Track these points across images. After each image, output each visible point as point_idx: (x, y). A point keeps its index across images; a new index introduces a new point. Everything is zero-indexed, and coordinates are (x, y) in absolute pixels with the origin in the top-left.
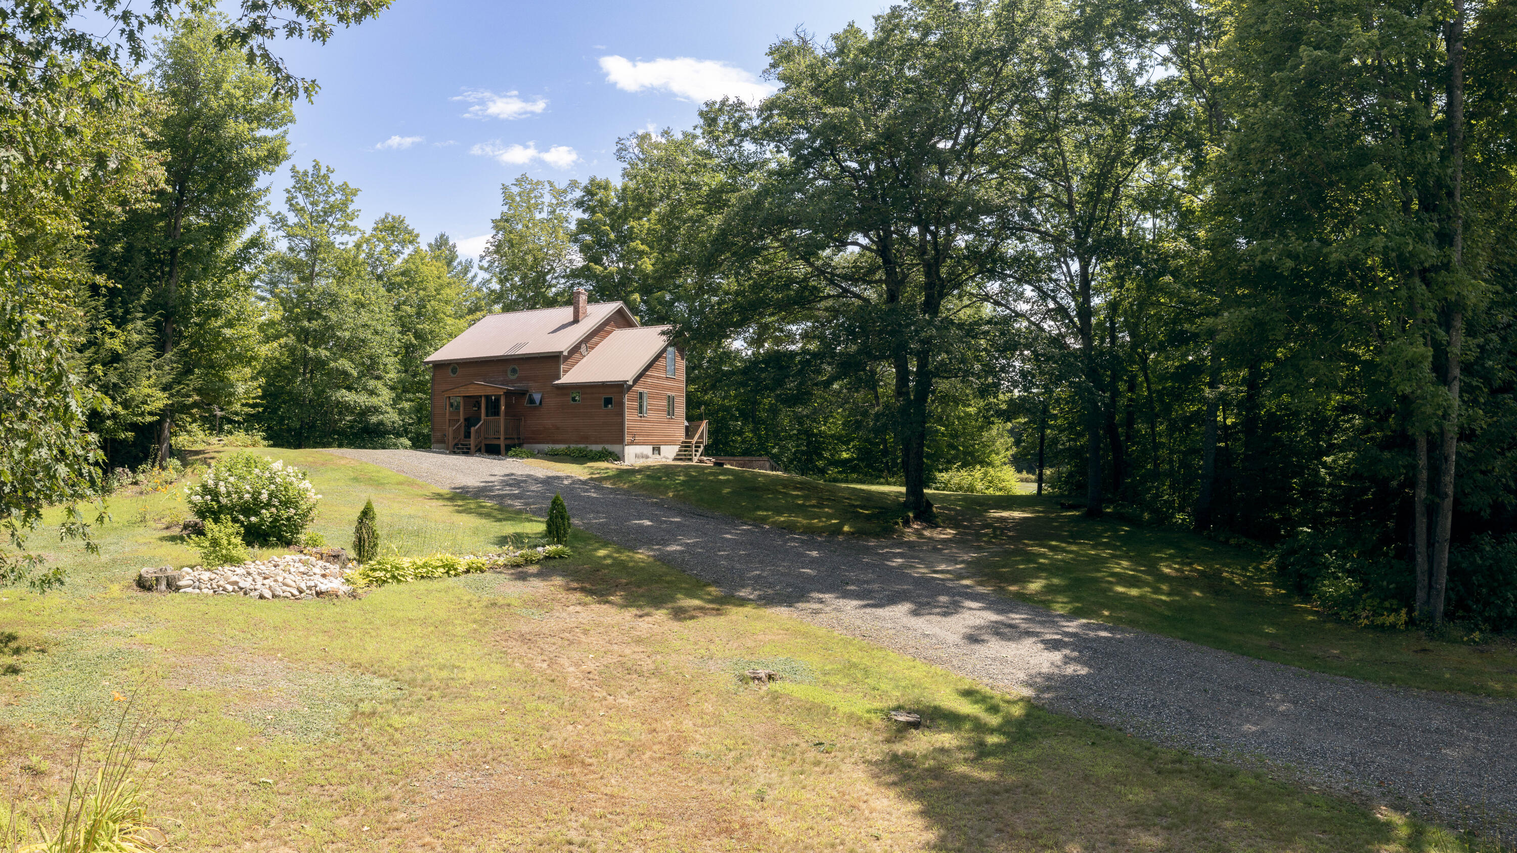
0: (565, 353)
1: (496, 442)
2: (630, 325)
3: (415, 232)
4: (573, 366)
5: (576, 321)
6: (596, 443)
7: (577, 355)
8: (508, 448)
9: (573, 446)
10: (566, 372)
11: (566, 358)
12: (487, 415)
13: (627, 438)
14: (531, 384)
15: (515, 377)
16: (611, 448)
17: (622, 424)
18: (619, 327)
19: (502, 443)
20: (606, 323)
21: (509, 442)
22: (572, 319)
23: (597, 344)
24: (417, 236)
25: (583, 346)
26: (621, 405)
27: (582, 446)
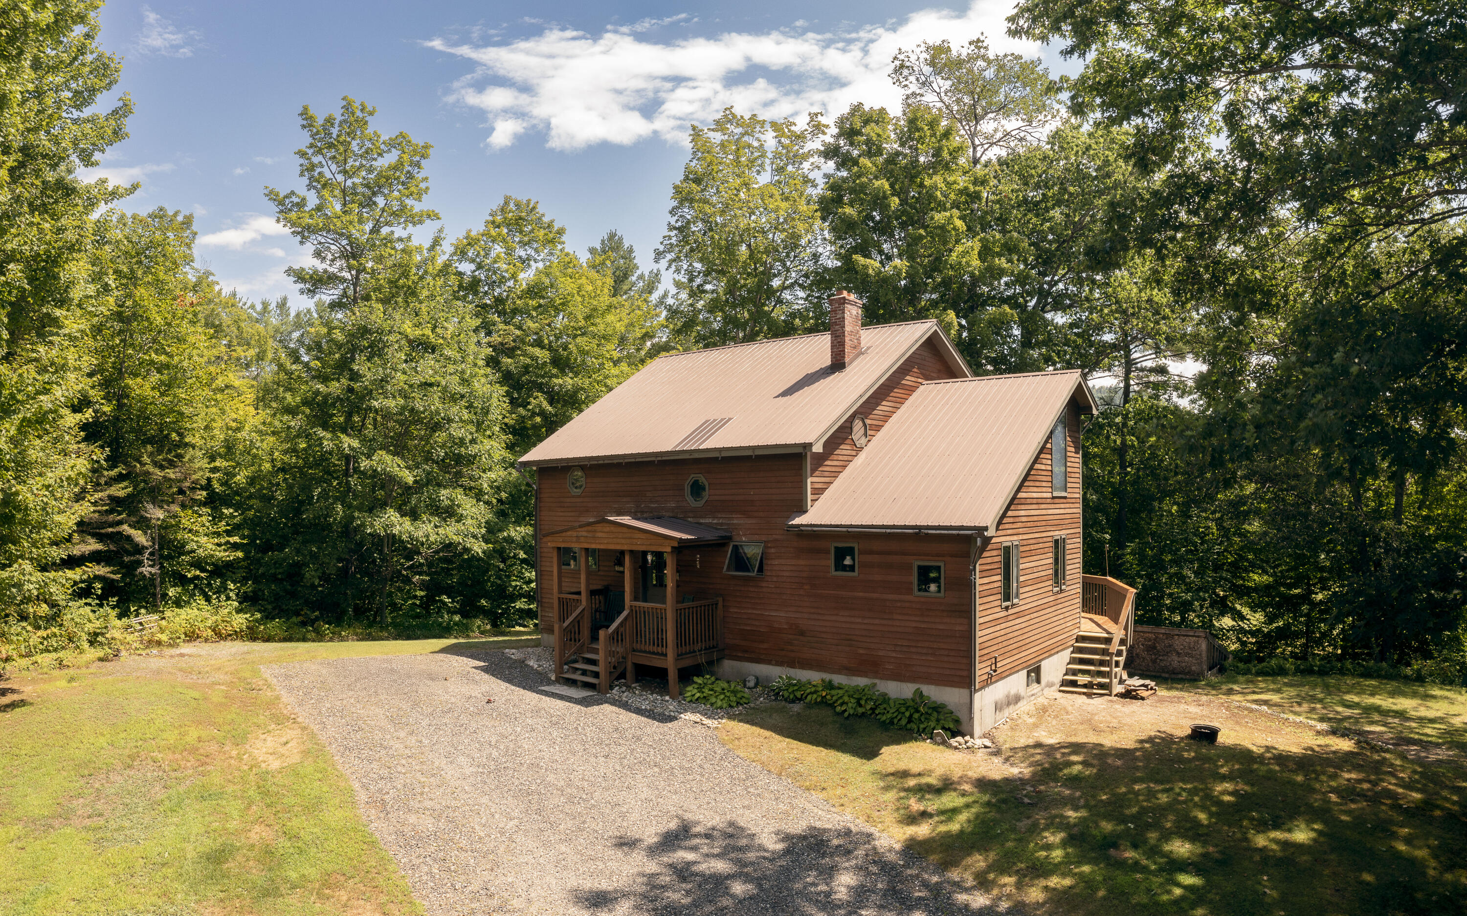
0: (818, 448)
1: (657, 662)
2: (950, 372)
3: (556, 226)
4: (835, 474)
5: (838, 365)
6: (898, 677)
7: (844, 450)
8: (686, 676)
9: (838, 679)
10: (819, 492)
11: (820, 459)
12: (636, 599)
13: (981, 670)
14: (738, 520)
15: (700, 503)
16: (936, 693)
17: (969, 636)
18: (927, 378)
19: (670, 663)
20: (904, 369)
21: (687, 662)
22: (827, 361)
23: (886, 418)
24: (561, 232)
25: (858, 425)
26: (966, 587)
27: (861, 681)
